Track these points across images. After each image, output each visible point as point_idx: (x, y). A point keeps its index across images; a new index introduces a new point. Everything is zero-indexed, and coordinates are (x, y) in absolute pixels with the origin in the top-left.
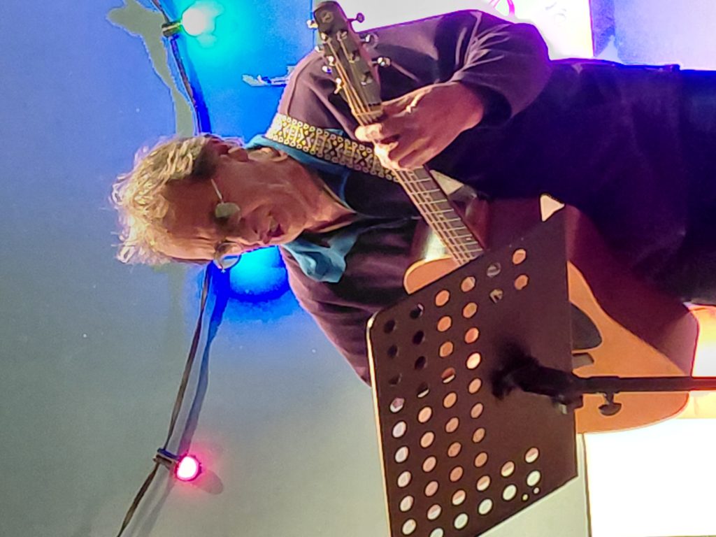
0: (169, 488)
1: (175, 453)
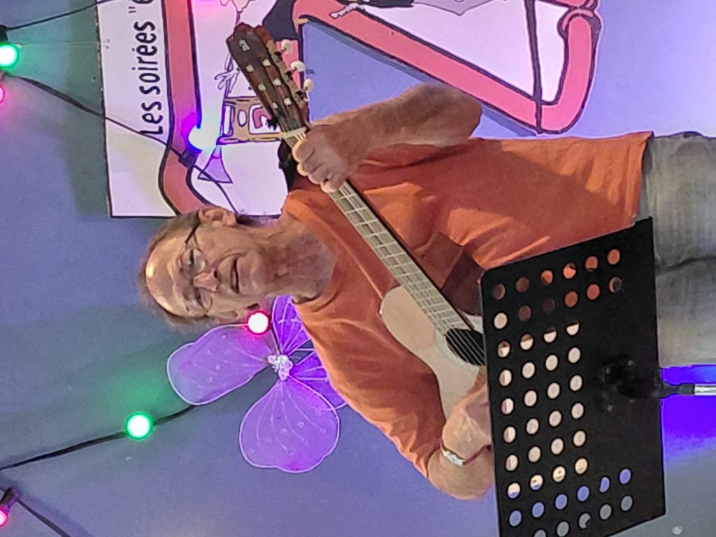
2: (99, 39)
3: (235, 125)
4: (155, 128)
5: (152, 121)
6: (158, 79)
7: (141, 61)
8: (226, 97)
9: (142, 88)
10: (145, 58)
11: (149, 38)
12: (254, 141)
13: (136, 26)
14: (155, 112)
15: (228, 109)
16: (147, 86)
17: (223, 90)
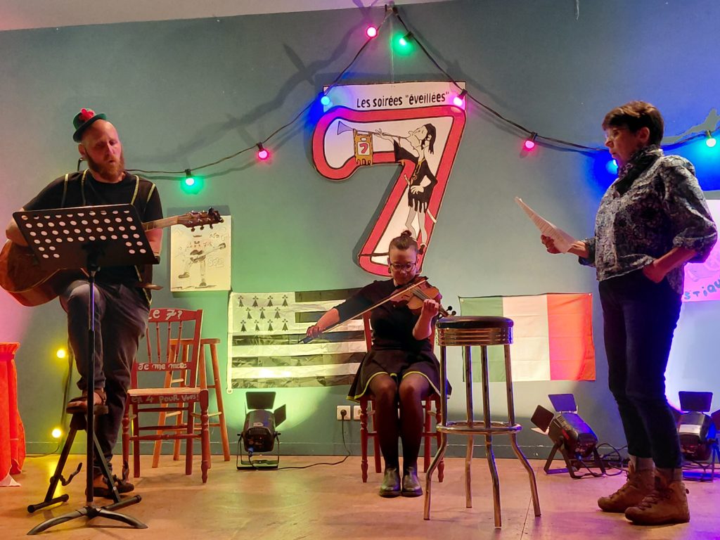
0: (522, 138)
1: (536, 139)
2: (395, 83)
3: (361, 136)
4: (360, 105)
5: (362, 104)
6: (380, 106)
7: (387, 99)
8: (373, 133)
9: (375, 100)
10: (388, 101)
11: (396, 103)
12: (355, 144)
13: (400, 98)
14: (366, 105)
15: (367, 134)
16: (376, 102)
17: (375, 132)
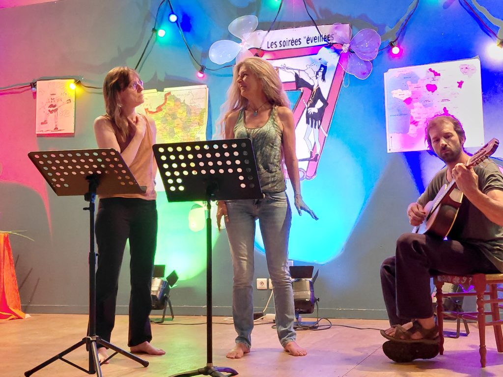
2: (296, 27)
4: (269, 46)
8: (279, 67)
9: (281, 41)
10: (290, 42)
11: (296, 43)
13: (300, 39)
14: (274, 46)
16: (282, 43)
17: (281, 66)
